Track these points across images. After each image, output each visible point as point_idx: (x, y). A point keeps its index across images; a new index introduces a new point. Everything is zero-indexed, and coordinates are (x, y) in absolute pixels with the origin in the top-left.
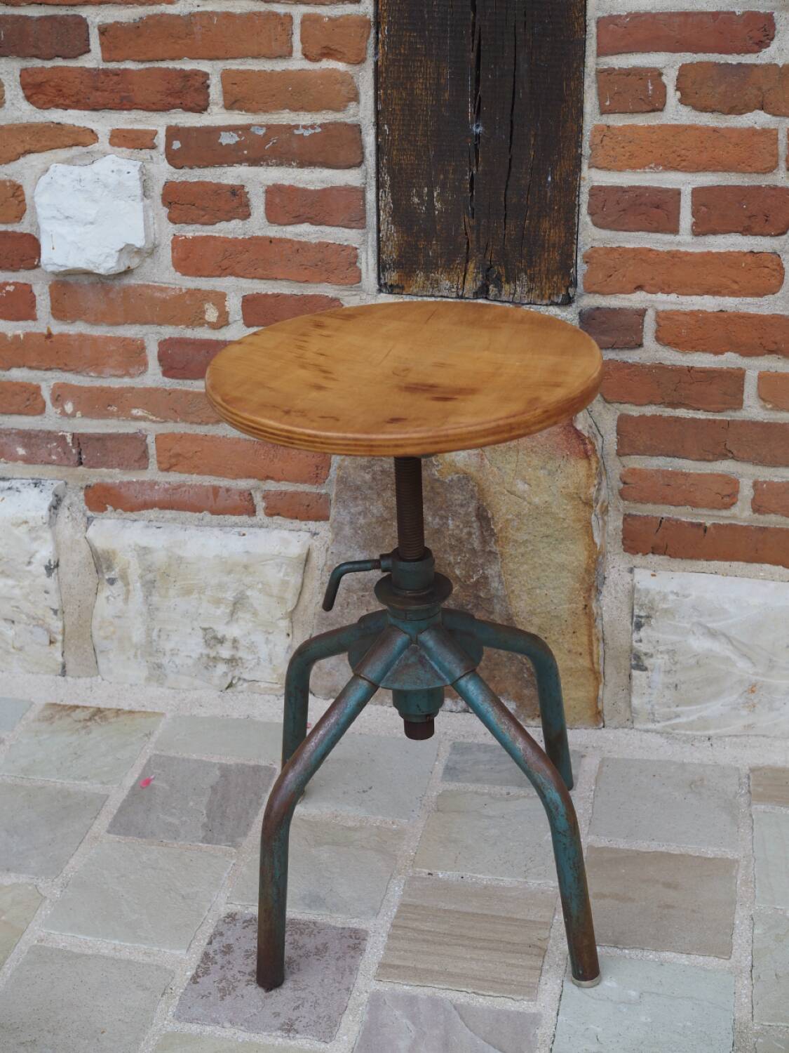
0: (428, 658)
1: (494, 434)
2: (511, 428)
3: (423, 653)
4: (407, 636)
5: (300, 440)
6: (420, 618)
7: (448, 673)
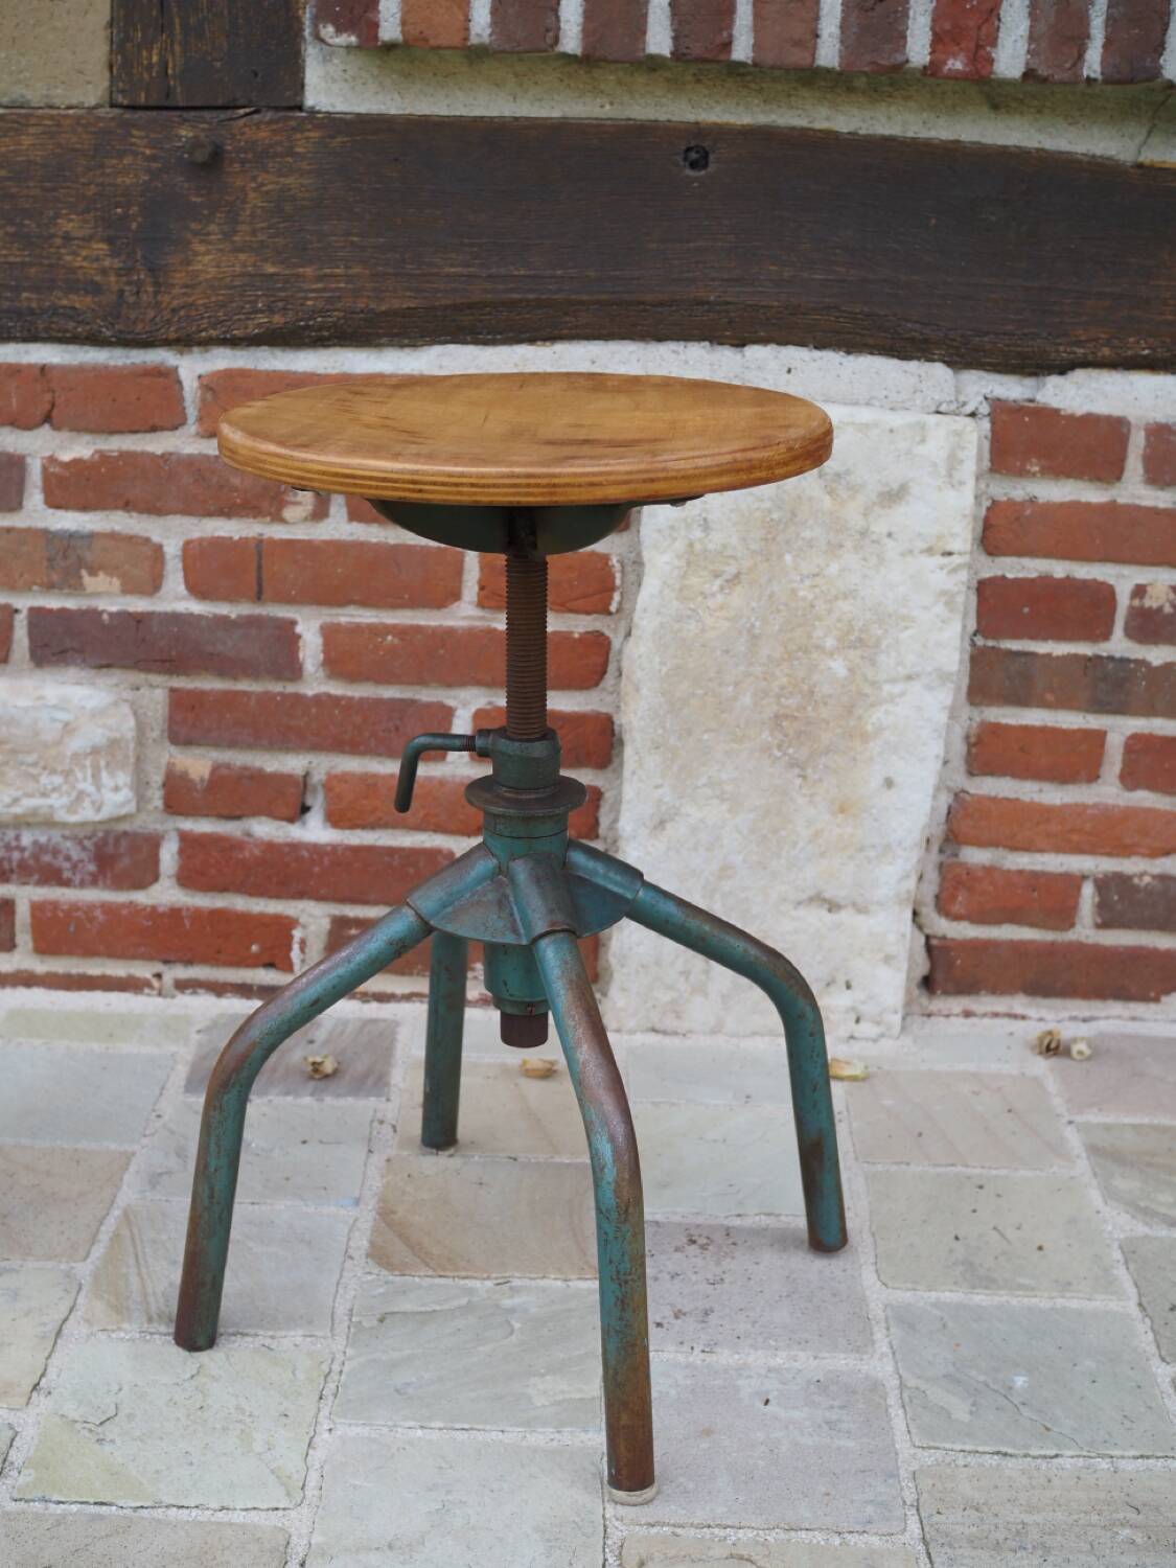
0: (512, 899)
1: (728, 472)
2: (752, 467)
3: (508, 891)
4: (495, 861)
5: (435, 484)
6: (514, 835)
7: (528, 926)
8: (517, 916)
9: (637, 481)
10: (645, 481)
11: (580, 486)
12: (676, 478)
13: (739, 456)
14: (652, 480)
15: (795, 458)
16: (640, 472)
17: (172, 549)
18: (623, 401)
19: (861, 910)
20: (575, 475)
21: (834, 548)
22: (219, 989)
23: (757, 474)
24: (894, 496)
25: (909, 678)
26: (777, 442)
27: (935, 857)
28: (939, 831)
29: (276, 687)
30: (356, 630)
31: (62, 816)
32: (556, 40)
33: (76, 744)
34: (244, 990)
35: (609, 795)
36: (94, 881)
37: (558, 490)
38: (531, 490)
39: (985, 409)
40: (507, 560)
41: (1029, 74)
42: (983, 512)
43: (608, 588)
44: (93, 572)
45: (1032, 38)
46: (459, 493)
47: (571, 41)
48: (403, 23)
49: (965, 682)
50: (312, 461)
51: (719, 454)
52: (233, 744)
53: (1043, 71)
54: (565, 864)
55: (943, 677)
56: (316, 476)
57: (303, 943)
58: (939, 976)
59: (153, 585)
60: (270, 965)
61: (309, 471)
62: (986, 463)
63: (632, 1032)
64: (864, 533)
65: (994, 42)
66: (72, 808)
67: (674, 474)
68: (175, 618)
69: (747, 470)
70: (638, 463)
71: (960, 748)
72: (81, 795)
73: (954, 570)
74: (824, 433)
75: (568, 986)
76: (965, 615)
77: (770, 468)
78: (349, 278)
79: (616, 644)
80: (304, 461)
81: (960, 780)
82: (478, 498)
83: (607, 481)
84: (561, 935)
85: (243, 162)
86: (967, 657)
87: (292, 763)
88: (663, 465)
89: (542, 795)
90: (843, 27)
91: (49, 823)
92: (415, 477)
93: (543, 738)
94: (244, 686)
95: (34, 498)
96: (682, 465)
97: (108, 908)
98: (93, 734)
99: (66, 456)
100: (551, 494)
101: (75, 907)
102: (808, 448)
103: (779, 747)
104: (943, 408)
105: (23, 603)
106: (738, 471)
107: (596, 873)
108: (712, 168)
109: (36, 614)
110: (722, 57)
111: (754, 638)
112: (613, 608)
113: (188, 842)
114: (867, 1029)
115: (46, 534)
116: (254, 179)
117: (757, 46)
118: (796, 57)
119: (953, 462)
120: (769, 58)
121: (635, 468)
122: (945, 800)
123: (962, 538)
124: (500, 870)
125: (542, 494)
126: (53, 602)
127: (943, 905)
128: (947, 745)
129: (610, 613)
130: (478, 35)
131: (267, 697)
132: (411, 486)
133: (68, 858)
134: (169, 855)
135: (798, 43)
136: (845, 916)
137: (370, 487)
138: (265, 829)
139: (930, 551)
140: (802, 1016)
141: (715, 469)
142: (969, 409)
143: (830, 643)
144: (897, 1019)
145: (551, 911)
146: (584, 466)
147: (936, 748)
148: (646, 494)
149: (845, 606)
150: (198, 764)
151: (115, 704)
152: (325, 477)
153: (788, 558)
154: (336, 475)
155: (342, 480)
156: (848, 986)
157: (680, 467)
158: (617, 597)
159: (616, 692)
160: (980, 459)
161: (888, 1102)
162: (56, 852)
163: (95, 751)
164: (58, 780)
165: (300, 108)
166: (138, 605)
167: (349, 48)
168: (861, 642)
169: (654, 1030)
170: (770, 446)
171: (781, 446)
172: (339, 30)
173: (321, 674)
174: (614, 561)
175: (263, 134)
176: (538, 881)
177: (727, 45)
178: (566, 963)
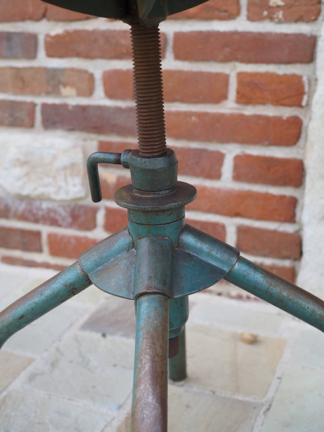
0: (134, 266)
3: (134, 260)
7: (135, 286)
17: (98, 76)
31: (53, 196)
33: (58, 164)
35: (300, 201)
36: (70, 226)
43: (301, 93)
44: (65, 86)
59: (90, 92)
66: (57, 192)
68: (99, 108)
72: (60, 188)
79: (305, 123)
84: (153, 296)
91: (49, 199)
95: (42, 53)
97: (77, 239)
98: (64, 160)
99: (53, 33)
101: (63, 237)
105: (39, 100)
109: (45, 106)
112: (304, 103)
113: (108, 211)
115: (46, 70)
124: (133, 243)
126: (51, 100)
129: (301, 106)
133: (60, 215)
134: (100, 217)
150: (111, 176)
151: (75, 147)
158: (305, 98)
159: (304, 148)
162: (55, 212)
163: (65, 168)
164: (50, 180)
166: (84, 101)
174: (305, 79)
178: (149, 318)
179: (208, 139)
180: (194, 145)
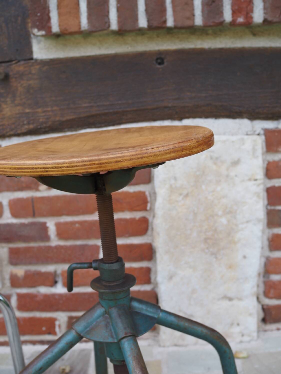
0: (111, 324)
3: (109, 320)
6: (109, 299)
7: (117, 334)
8: (113, 330)
9: (135, 159)
10: (138, 158)
11: (112, 163)
12: (151, 156)
13: (177, 145)
14: (142, 158)
15: (200, 145)
16: (136, 155)
17: (5, 203)
18: (136, 134)
19: (240, 299)
20: (109, 158)
21: (218, 182)
22: (34, 343)
23: (185, 152)
24: (236, 163)
25: (247, 222)
26: (192, 139)
27: (262, 279)
28: (262, 270)
29: (42, 244)
30: (66, 223)
32: (109, 26)
34: (42, 342)
35: (153, 269)
37: (103, 165)
38: (91, 166)
39: (262, 132)
40: (96, 196)
41: (265, 21)
42: (265, 165)
43: (145, 202)
45: (265, 8)
46: (62, 171)
47: (114, 26)
48: (60, 25)
49: (265, 221)
50: (6, 164)
51: (169, 145)
52: (30, 263)
53: (270, 19)
54: (130, 307)
55: (259, 221)
56: (8, 170)
57: (60, 326)
58: (268, 318)
59: (1, 215)
60: (49, 333)
61: (5, 168)
62: (265, 149)
63: (168, 347)
64: (227, 176)
65: (252, 11)
67: (151, 154)
68: (8, 225)
69: (181, 151)
70: (135, 151)
71: (266, 243)
73: (258, 185)
74: (211, 135)
75: (133, 359)
76: (264, 199)
77: (190, 149)
78: (53, 111)
79: (150, 219)
80: (4, 164)
81: (267, 253)
82: (70, 172)
83: (122, 160)
84: (130, 338)
85: (16, 78)
86: (265, 214)
87: (50, 268)
88: (146, 151)
89: (118, 283)
90: (203, 11)
92: (45, 166)
93: (117, 261)
94: (32, 244)
96: (153, 150)
100: (100, 167)
102: (205, 140)
103: (207, 248)
104: (249, 133)
106: (177, 151)
107: (142, 309)
108: (166, 64)
110: (164, 26)
111: (195, 214)
112: (148, 208)
113: (20, 297)
114: (246, 338)
116: (20, 83)
117: (175, 21)
118: (188, 23)
119: (254, 150)
120: (179, 25)
121: (134, 153)
122: (263, 260)
123: (260, 174)
124: (106, 312)
125: (96, 168)
127: (266, 294)
128: (262, 243)
129: (147, 210)
130: (84, 27)
131: (40, 248)
132: (43, 170)
134: (14, 302)
135: (188, 18)
136: (235, 302)
137: (28, 172)
138: (44, 290)
139: (250, 180)
140: (225, 352)
141: (168, 151)
142: (257, 132)
143: (220, 213)
144: (255, 334)
145: (125, 328)
146: (113, 154)
147: (259, 244)
148: (140, 164)
149: (224, 201)
150: (20, 271)
152: (11, 170)
153: (203, 187)
154: (15, 168)
155: (17, 170)
156: (238, 324)
157: (153, 151)
159: (152, 235)
160: (262, 148)
161: (256, 366)
165: (32, 59)
167: (43, 36)
168: (230, 212)
169: (176, 345)
170: (190, 140)
171: (194, 140)
172: (39, 30)
173: (56, 239)
174: (147, 193)
175: (21, 69)
176: (120, 316)
177: (165, 22)
178: (132, 349)
179: (89, 238)
180: (79, 243)
